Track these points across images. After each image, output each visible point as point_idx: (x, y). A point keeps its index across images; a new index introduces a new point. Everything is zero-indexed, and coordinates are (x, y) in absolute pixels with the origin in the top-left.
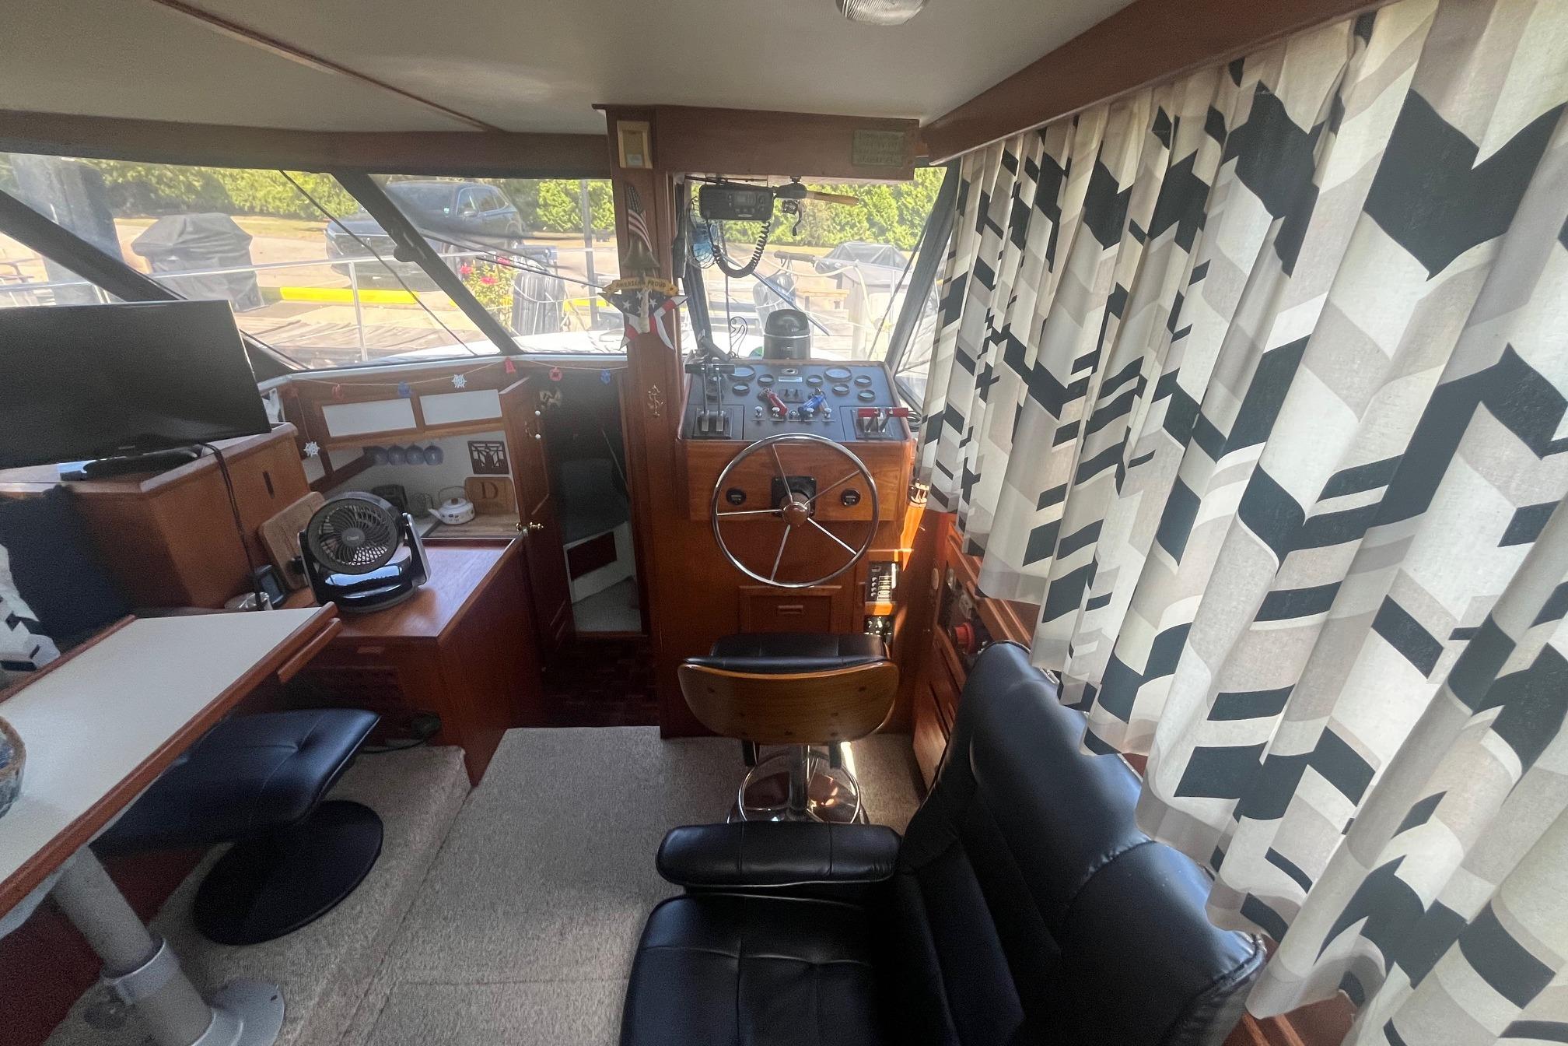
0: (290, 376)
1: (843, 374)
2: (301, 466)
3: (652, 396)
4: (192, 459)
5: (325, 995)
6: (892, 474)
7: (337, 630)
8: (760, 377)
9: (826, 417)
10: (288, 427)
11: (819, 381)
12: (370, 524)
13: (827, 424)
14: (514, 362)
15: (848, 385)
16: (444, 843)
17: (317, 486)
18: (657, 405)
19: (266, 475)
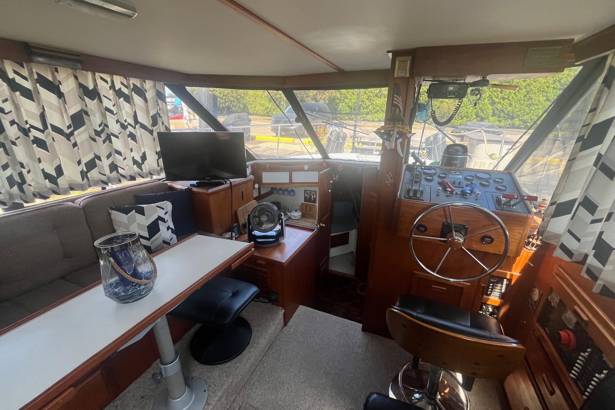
0: (255, 161)
1: (487, 176)
2: (253, 191)
3: (388, 178)
4: (224, 184)
5: (221, 397)
6: (518, 231)
7: (253, 253)
8: (440, 174)
9: (477, 196)
10: (252, 177)
11: (472, 178)
12: (270, 215)
13: (476, 199)
14: (326, 162)
15: (489, 181)
16: (271, 345)
17: (255, 199)
18: (390, 181)
19: (242, 192)
